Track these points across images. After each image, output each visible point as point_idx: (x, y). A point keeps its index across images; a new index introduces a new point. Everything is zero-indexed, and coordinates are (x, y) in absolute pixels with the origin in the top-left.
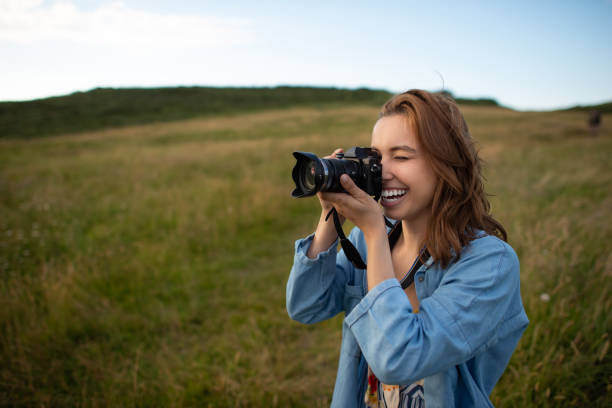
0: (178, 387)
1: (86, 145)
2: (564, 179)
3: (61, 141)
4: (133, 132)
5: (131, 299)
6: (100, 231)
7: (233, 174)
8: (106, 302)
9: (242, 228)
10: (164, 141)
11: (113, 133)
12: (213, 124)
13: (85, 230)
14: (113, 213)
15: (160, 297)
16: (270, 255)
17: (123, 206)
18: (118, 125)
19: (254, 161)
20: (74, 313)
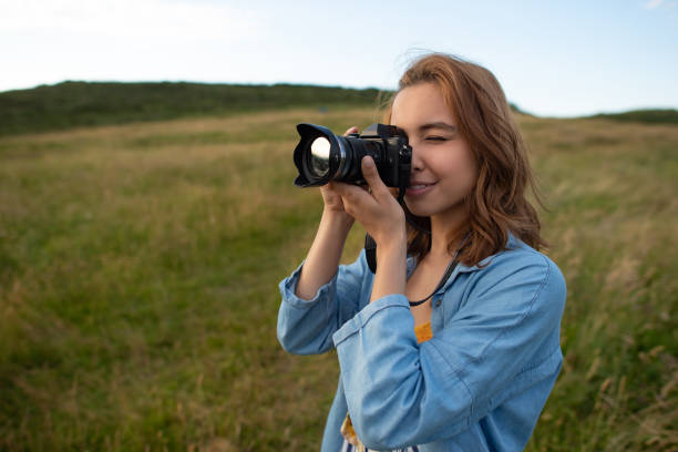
0: (134, 417)
1: (51, 146)
2: (579, 190)
3: (22, 141)
4: (107, 133)
5: (90, 320)
6: (59, 243)
7: (219, 180)
8: (59, 323)
9: (225, 241)
10: (143, 143)
11: (84, 134)
12: (201, 125)
13: (42, 243)
14: (76, 223)
15: (126, 317)
16: (255, 270)
17: (88, 215)
18: (91, 124)
19: (244, 167)
20: (21, 335)
